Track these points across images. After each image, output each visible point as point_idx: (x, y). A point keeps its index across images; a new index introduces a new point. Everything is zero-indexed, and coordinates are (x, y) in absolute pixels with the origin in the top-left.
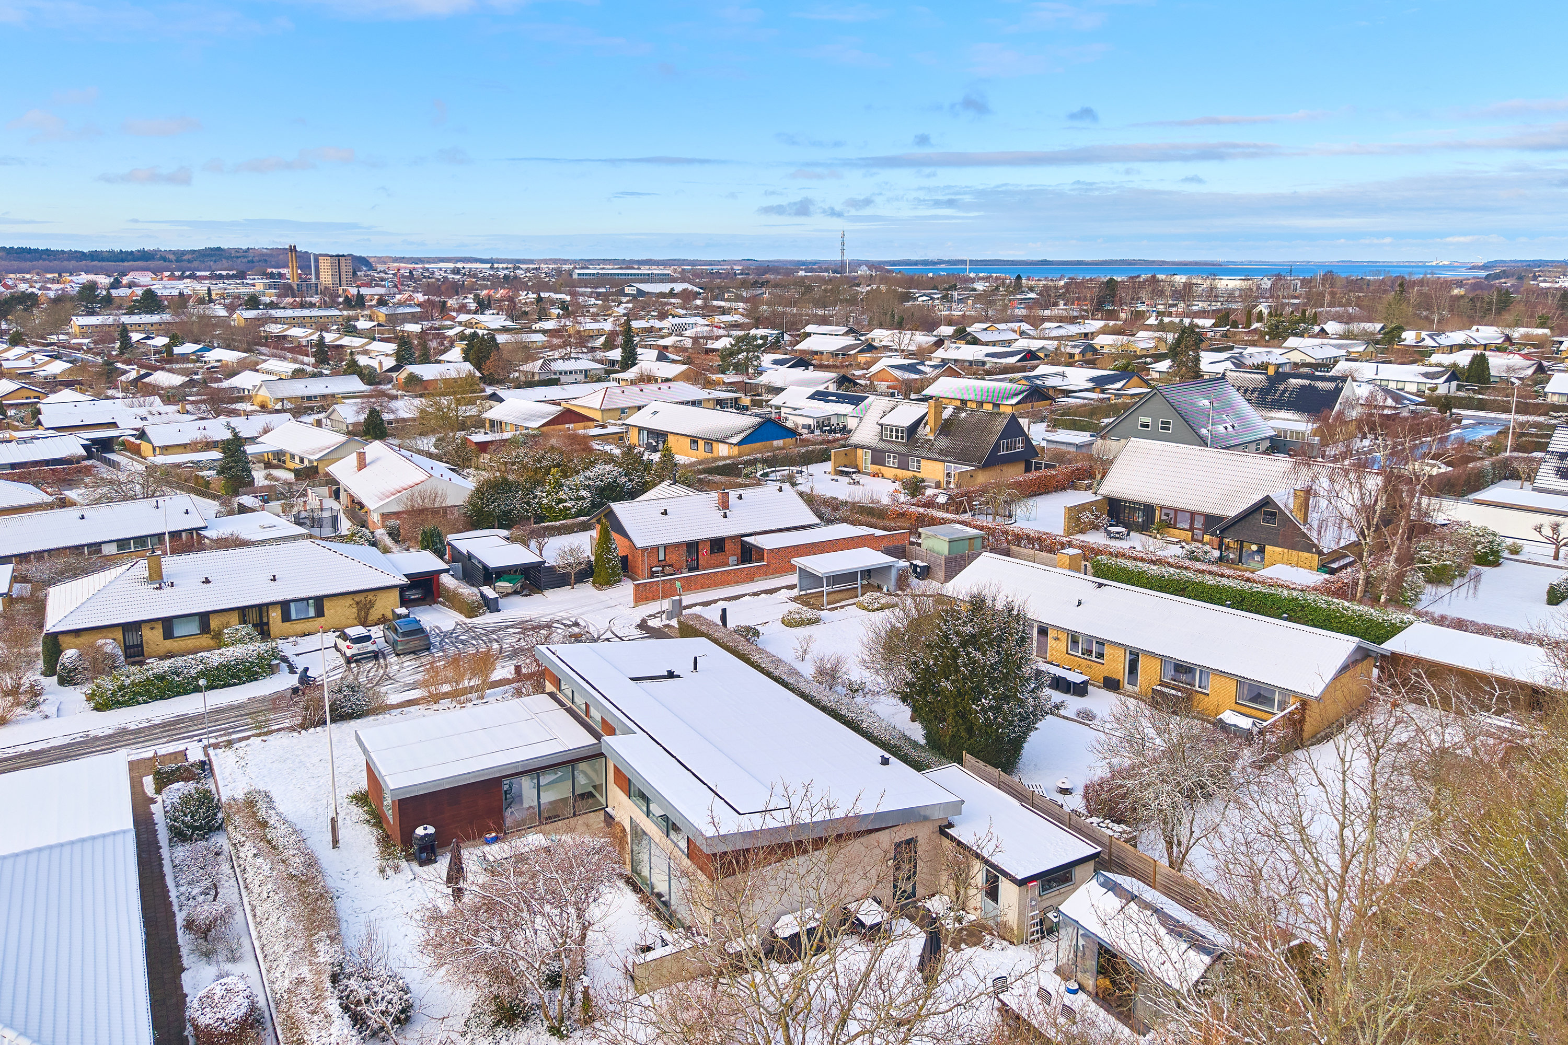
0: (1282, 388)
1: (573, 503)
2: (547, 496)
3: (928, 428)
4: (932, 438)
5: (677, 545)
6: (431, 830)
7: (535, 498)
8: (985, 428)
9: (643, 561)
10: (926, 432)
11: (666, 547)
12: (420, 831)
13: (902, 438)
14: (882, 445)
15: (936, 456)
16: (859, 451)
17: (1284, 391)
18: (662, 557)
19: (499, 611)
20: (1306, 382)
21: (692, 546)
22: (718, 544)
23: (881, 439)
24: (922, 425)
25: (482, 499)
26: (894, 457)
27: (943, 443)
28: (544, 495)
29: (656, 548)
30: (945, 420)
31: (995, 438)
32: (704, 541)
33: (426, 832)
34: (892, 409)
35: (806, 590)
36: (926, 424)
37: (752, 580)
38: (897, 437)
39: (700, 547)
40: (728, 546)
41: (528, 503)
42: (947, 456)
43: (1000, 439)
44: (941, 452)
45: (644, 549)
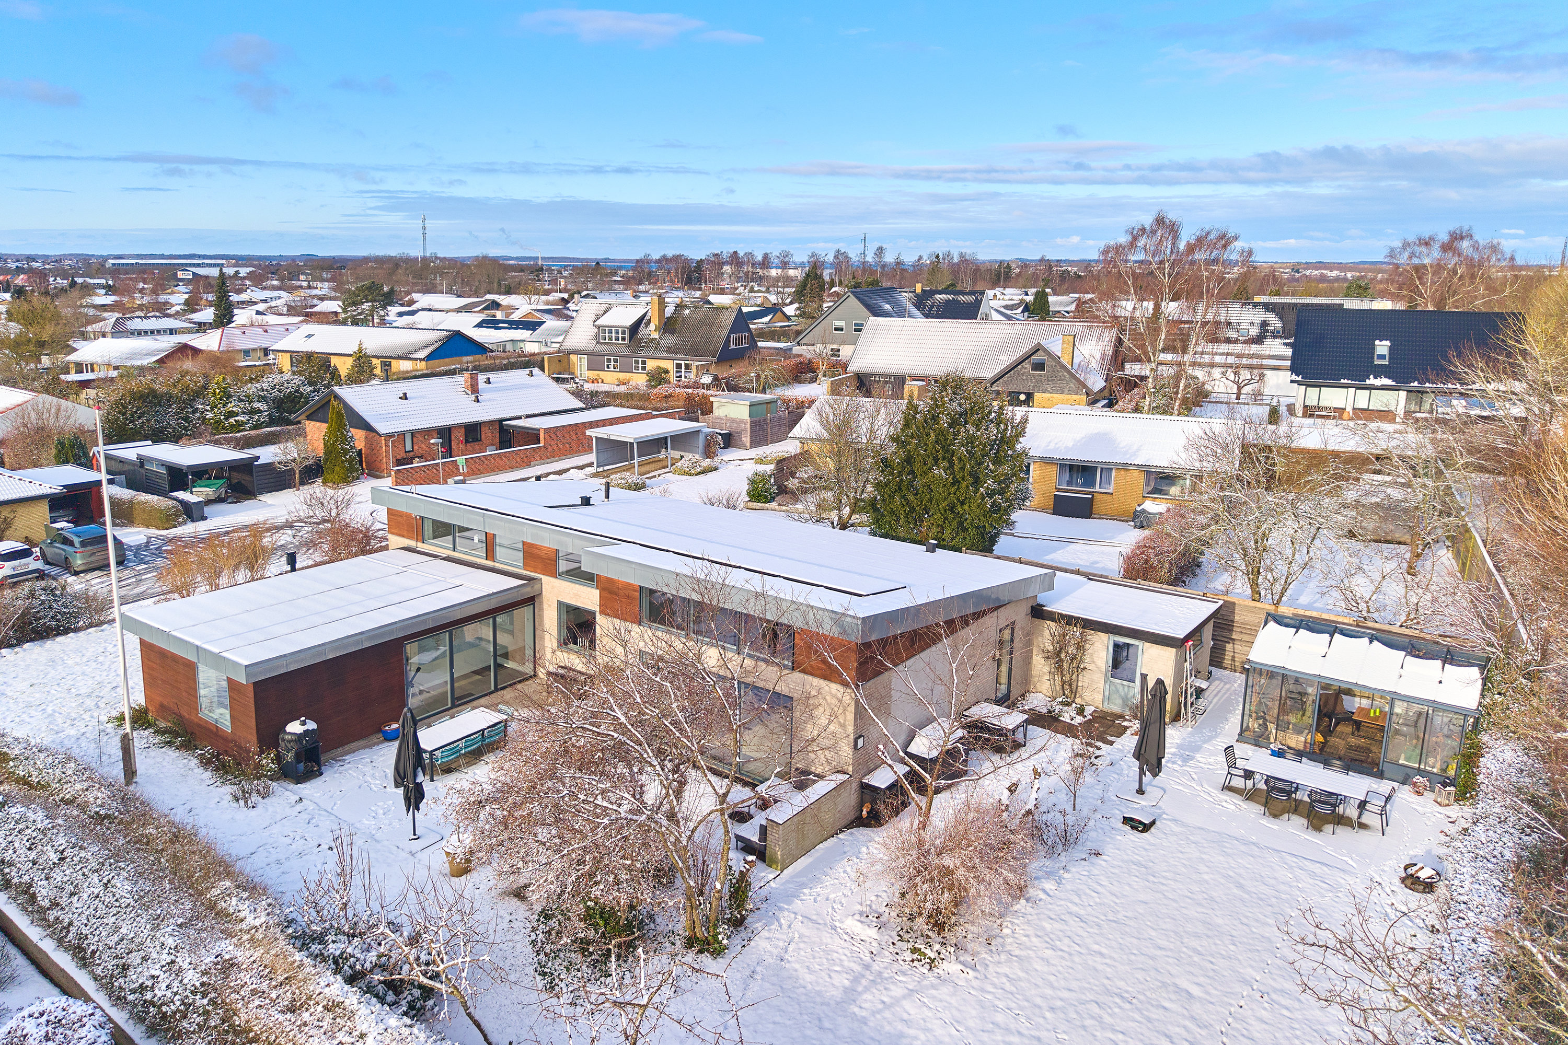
0: (929, 303)
1: (247, 417)
2: (212, 409)
3: (652, 327)
4: (657, 337)
5: (427, 432)
6: (312, 725)
7: (194, 412)
8: (713, 323)
9: (387, 451)
10: (651, 331)
11: (413, 433)
12: (295, 727)
13: (623, 339)
14: (599, 348)
15: (665, 354)
16: (573, 358)
17: (932, 306)
18: (409, 448)
19: (206, 518)
20: (950, 297)
21: (445, 433)
22: (472, 431)
23: (598, 342)
24: (643, 325)
25: (124, 414)
26: (616, 361)
27: (669, 340)
28: (208, 408)
29: (402, 434)
30: (668, 318)
31: (725, 332)
32: (458, 426)
33: (305, 728)
34: (605, 312)
35: (603, 466)
36: (649, 322)
37: (529, 465)
38: (617, 339)
39: (454, 435)
40: (486, 433)
41: (186, 419)
42: (676, 353)
43: (731, 332)
44: (669, 350)
45: (390, 435)
